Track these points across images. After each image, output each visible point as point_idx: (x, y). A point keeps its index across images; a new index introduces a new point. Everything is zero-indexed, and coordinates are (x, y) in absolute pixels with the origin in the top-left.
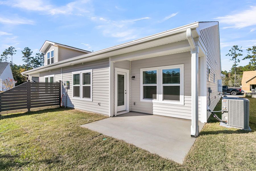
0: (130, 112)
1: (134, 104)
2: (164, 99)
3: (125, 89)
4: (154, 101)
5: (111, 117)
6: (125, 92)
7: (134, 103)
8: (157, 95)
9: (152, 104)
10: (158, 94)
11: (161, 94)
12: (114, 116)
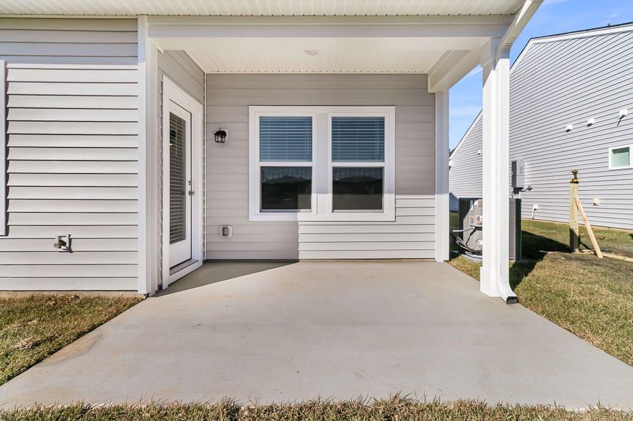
0: (206, 262)
1: (225, 231)
2: (337, 206)
3: (188, 179)
4: (302, 215)
5: (147, 296)
6: (188, 188)
7: (223, 229)
8: (314, 196)
9: (295, 225)
10: (318, 193)
11: (326, 192)
12: (160, 291)
